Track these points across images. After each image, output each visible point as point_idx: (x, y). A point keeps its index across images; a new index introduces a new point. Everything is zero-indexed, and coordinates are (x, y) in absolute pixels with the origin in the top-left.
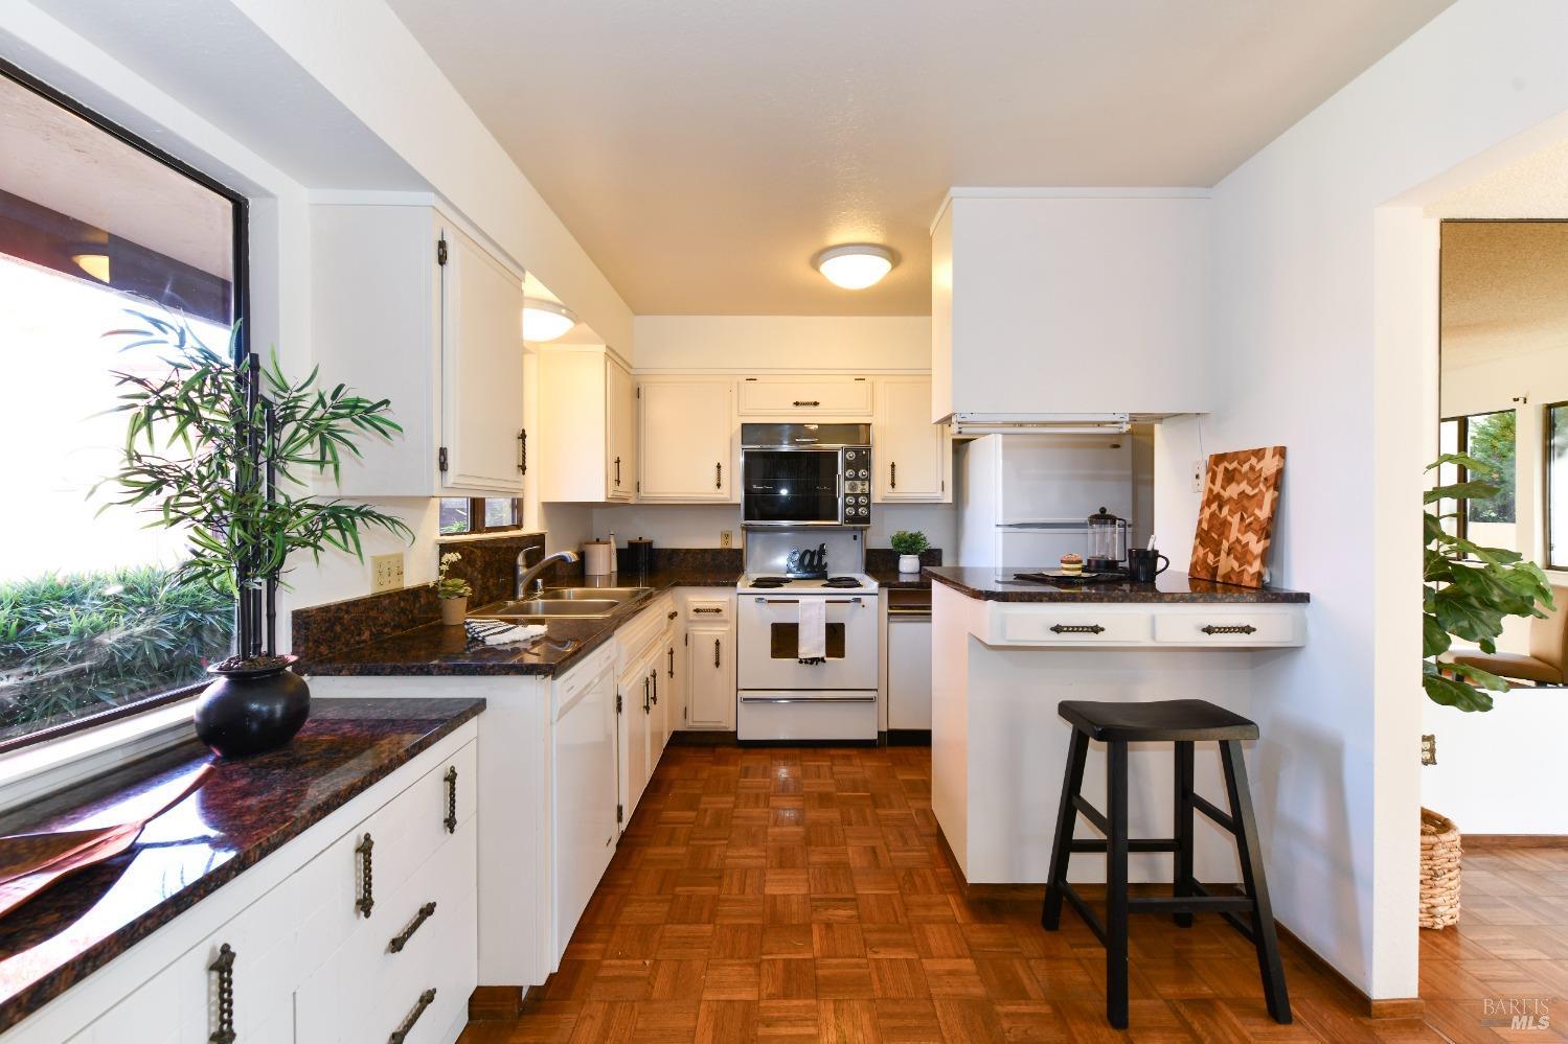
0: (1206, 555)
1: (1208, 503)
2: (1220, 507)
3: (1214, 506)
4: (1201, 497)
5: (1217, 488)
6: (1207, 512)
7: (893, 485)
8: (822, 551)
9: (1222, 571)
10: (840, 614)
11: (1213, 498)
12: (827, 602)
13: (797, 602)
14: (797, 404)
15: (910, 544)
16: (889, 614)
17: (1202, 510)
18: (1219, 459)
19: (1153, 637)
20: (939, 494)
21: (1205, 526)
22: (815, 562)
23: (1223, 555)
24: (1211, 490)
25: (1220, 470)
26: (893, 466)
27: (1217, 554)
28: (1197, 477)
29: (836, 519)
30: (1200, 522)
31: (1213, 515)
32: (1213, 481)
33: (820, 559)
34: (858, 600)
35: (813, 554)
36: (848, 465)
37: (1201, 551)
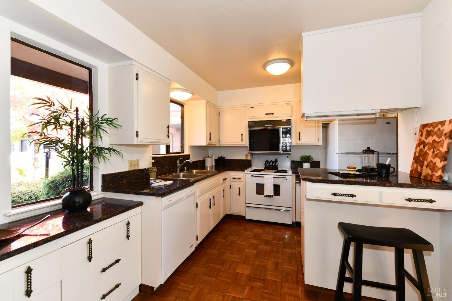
0: (417, 167)
1: (419, 145)
2: (424, 147)
3: (422, 146)
4: (415, 143)
5: (423, 139)
6: (418, 149)
7: (299, 139)
8: (276, 161)
9: (424, 174)
10: (278, 182)
11: (421, 143)
12: (274, 177)
13: (264, 177)
14: (266, 114)
15: (307, 159)
16: (296, 183)
17: (416, 148)
18: (424, 126)
19: (381, 201)
20: (317, 142)
21: (417, 155)
22: (274, 164)
23: (424, 167)
24: (420, 140)
25: (425, 131)
26: (299, 133)
27: (422, 167)
28: (416, 134)
29: (279, 150)
30: (415, 153)
31: (421, 150)
32: (421, 136)
33: (275, 164)
34: (285, 178)
35: (273, 162)
36: (283, 133)
37: (415, 165)
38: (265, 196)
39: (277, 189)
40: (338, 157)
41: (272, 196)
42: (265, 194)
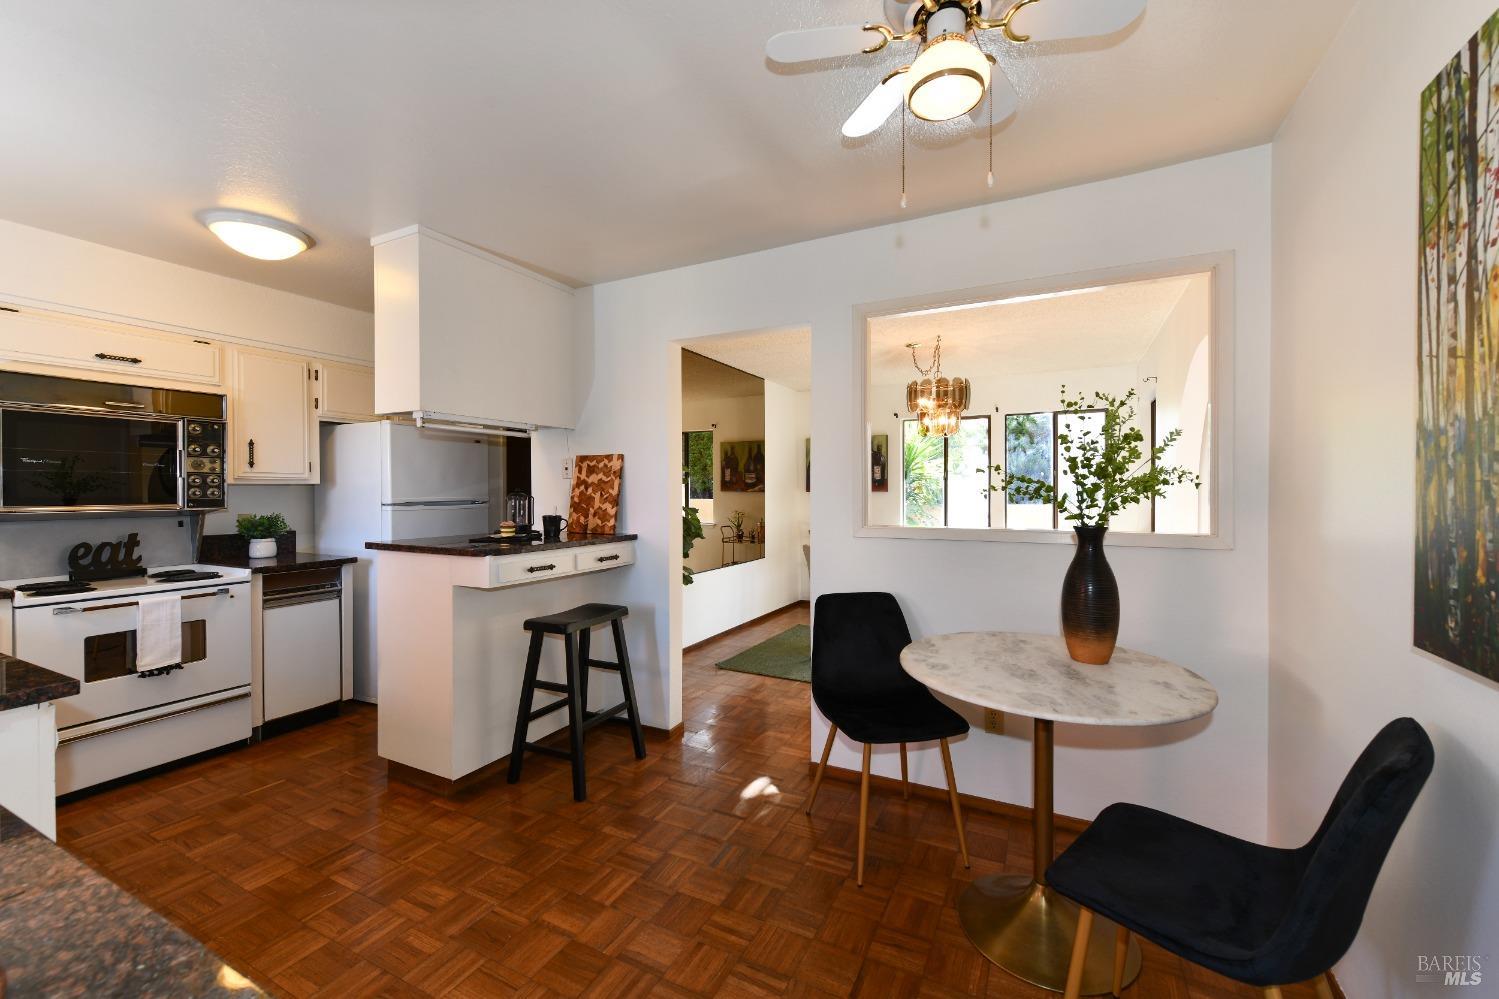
0: (578, 518)
1: (578, 485)
2: (586, 489)
3: (582, 488)
4: (573, 482)
5: (583, 476)
6: (577, 492)
7: (251, 464)
8: (133, 541)
9: (590, 527)
10: (200, 610)
11: (580, 483)
12: (183, 598)
13: (137, 603)
14: (102, 356)
15: (267, 527)
16: (265, 601)
17: (573, 489)
18: (582, 459)
20: (306, 475)
21: (576, 500)
22: (121, 556)
23: (590, 517)
24: (578, 478)
25: (585, 465)
26: (251, 444)
27: (586, 517)
28: (566, 469)
29: (175, 501)
30: (572, 498)
31: (581, 493)
32: (580, 472)
33: (129, 553)
34: (227, 591)
35: (115, 547)
36: (191, 439)
37: (575, 516)
38: (143, 675)
39: (195, 640)
40: (389, 514)
41: (178, 666)
42: (140, 669)
